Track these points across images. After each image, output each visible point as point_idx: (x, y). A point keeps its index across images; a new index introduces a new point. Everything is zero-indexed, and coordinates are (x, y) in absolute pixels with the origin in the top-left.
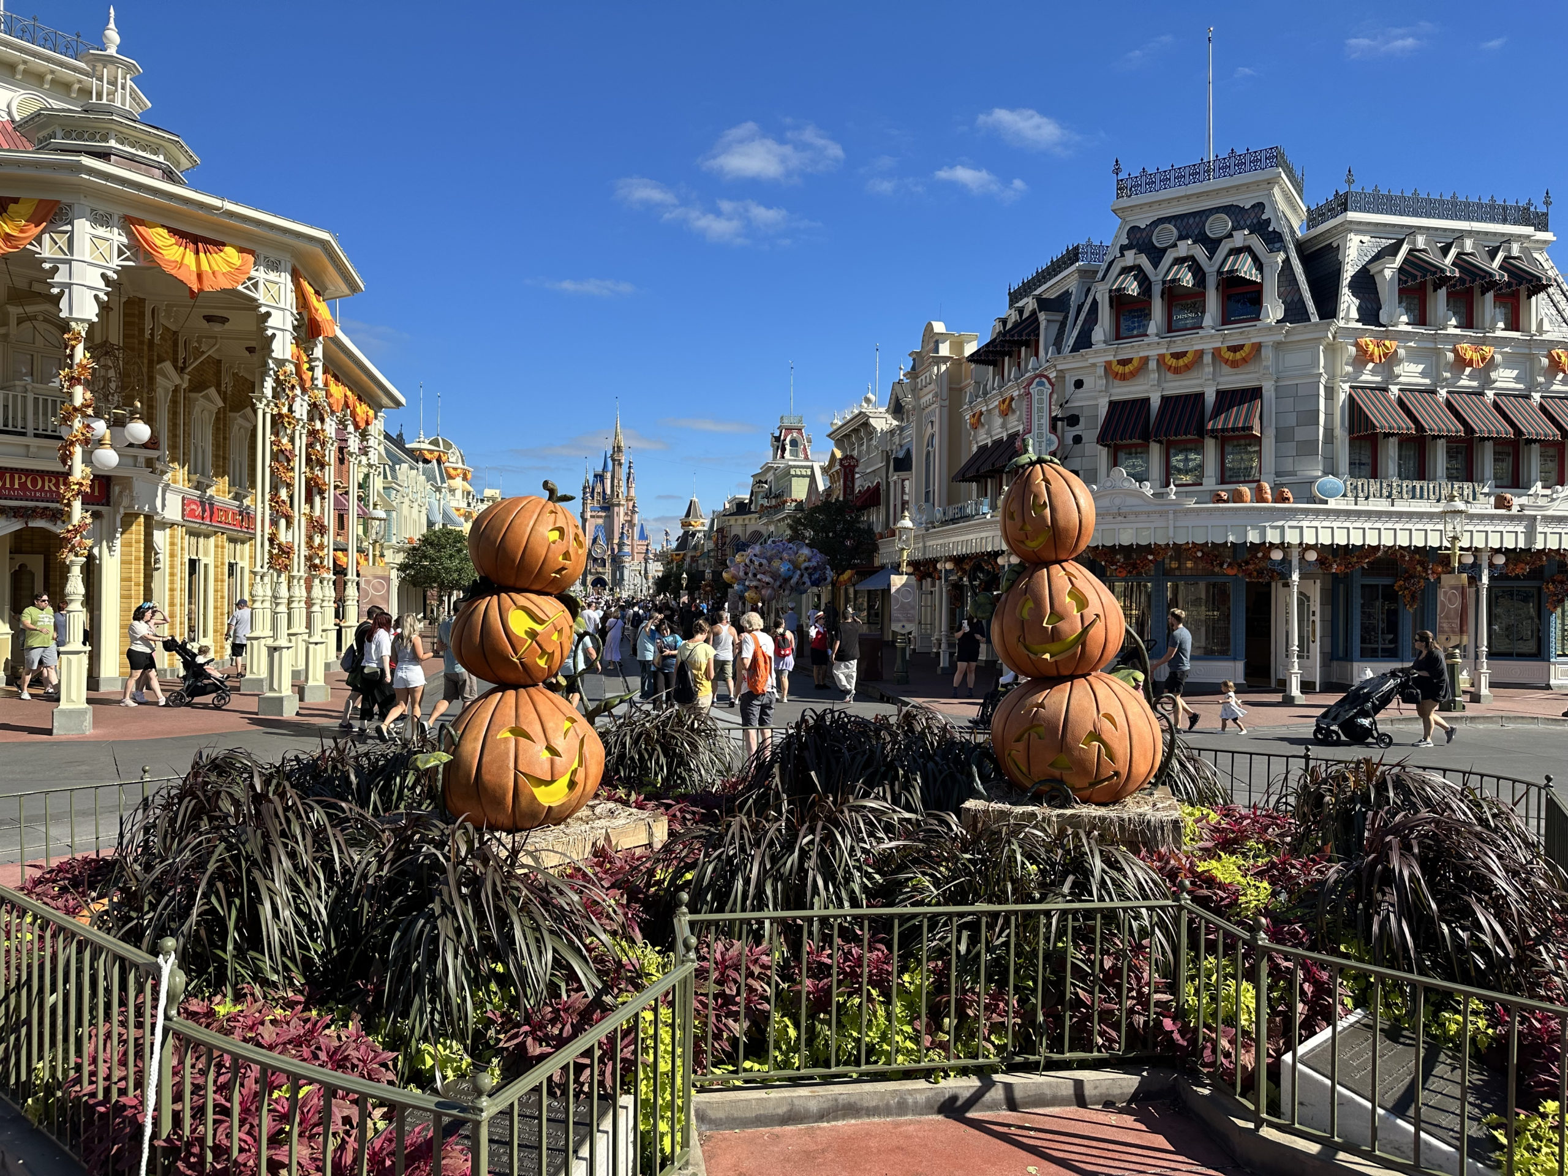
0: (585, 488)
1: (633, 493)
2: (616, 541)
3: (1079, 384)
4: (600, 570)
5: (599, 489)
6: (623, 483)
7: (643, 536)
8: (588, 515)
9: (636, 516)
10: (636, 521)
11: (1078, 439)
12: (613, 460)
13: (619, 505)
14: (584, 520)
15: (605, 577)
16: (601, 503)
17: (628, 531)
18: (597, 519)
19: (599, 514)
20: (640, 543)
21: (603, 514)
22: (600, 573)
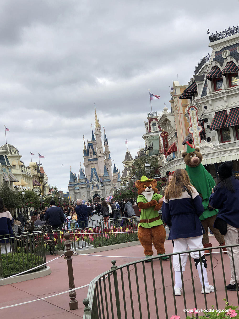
1: (108, 150)
2: (102, 175)
3: (206, 108)
4: (96, 190)
5: (91, 150)
7: (115, 170)
8: (87, 164)
11: (208, 127)
12: (97, 135)
15: (100, 194)
16: (93, 157)
17: (108, 169)
18: (92, 165)
19: (93, 162)
20: (115, 174)
21: (95, 162)
22: (97, 192)
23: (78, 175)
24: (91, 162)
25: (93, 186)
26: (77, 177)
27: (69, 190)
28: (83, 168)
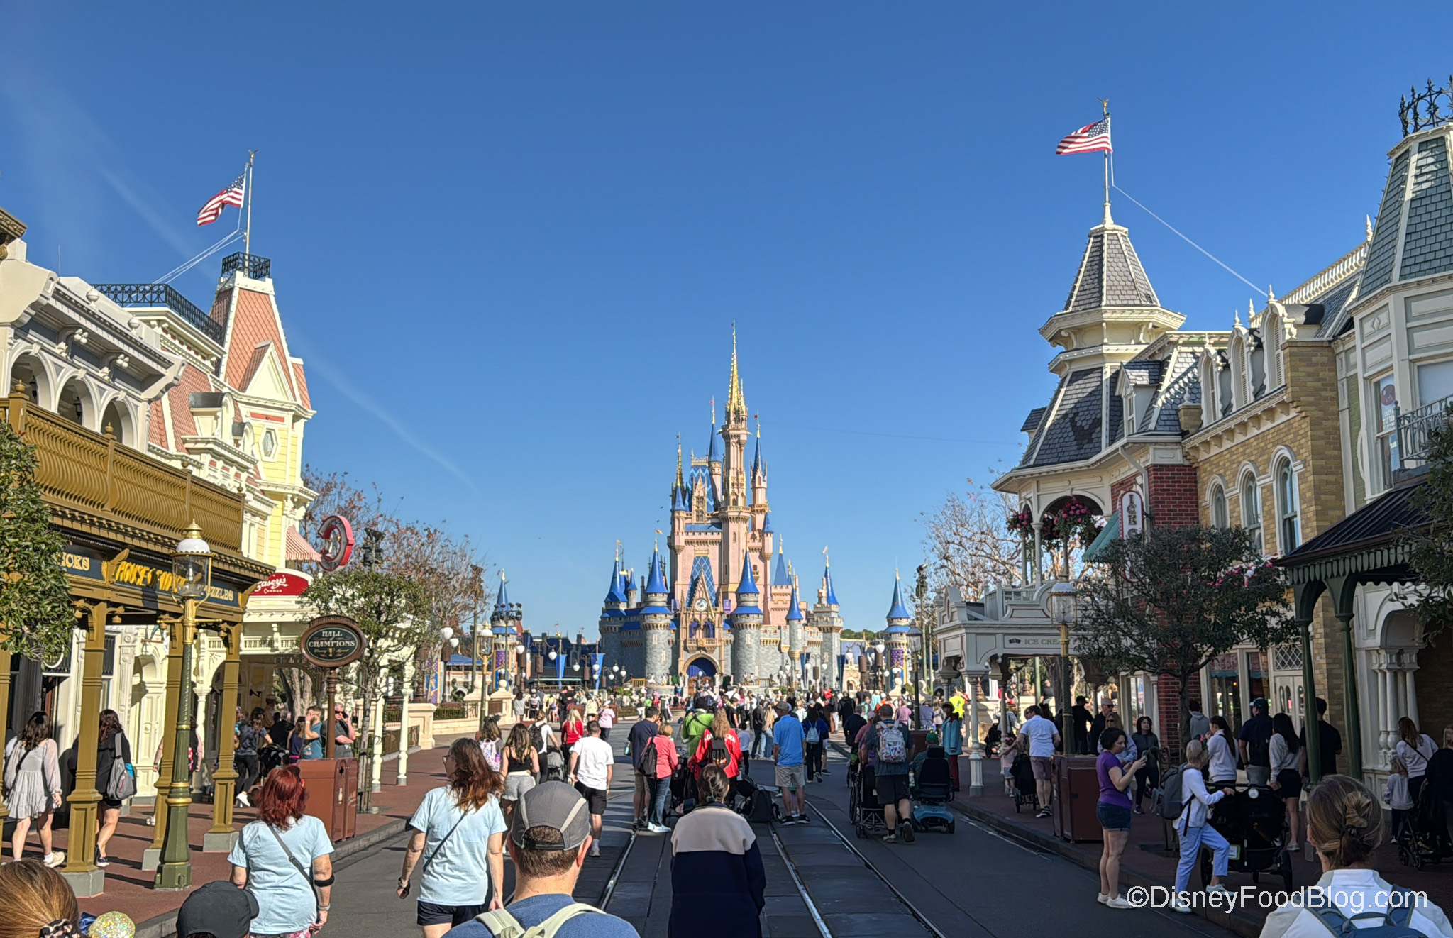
0: (674, 492)
1: (761, 498)
2: (733, 587)
4: (704, 642)
5: (701, 490)
6: (744, 479)
7: (783, 578)
8: (680, 540)
9: (769, 540)
10: (769, 549)
12: (727, 437)
13: (738, 519)
14: (674, 551)
15: (714, 657)
16: (706, 516)
17: (755, 567)
18: (697, 547)
19: (703, 537)
20: (778, 590)
21: (709, 537)
22: (704, 649)
23: (643, 578)
24: (697, 537)
25: (695, 626)
26: (638, 584)
27: (603, 629)
28: (666, 555)
